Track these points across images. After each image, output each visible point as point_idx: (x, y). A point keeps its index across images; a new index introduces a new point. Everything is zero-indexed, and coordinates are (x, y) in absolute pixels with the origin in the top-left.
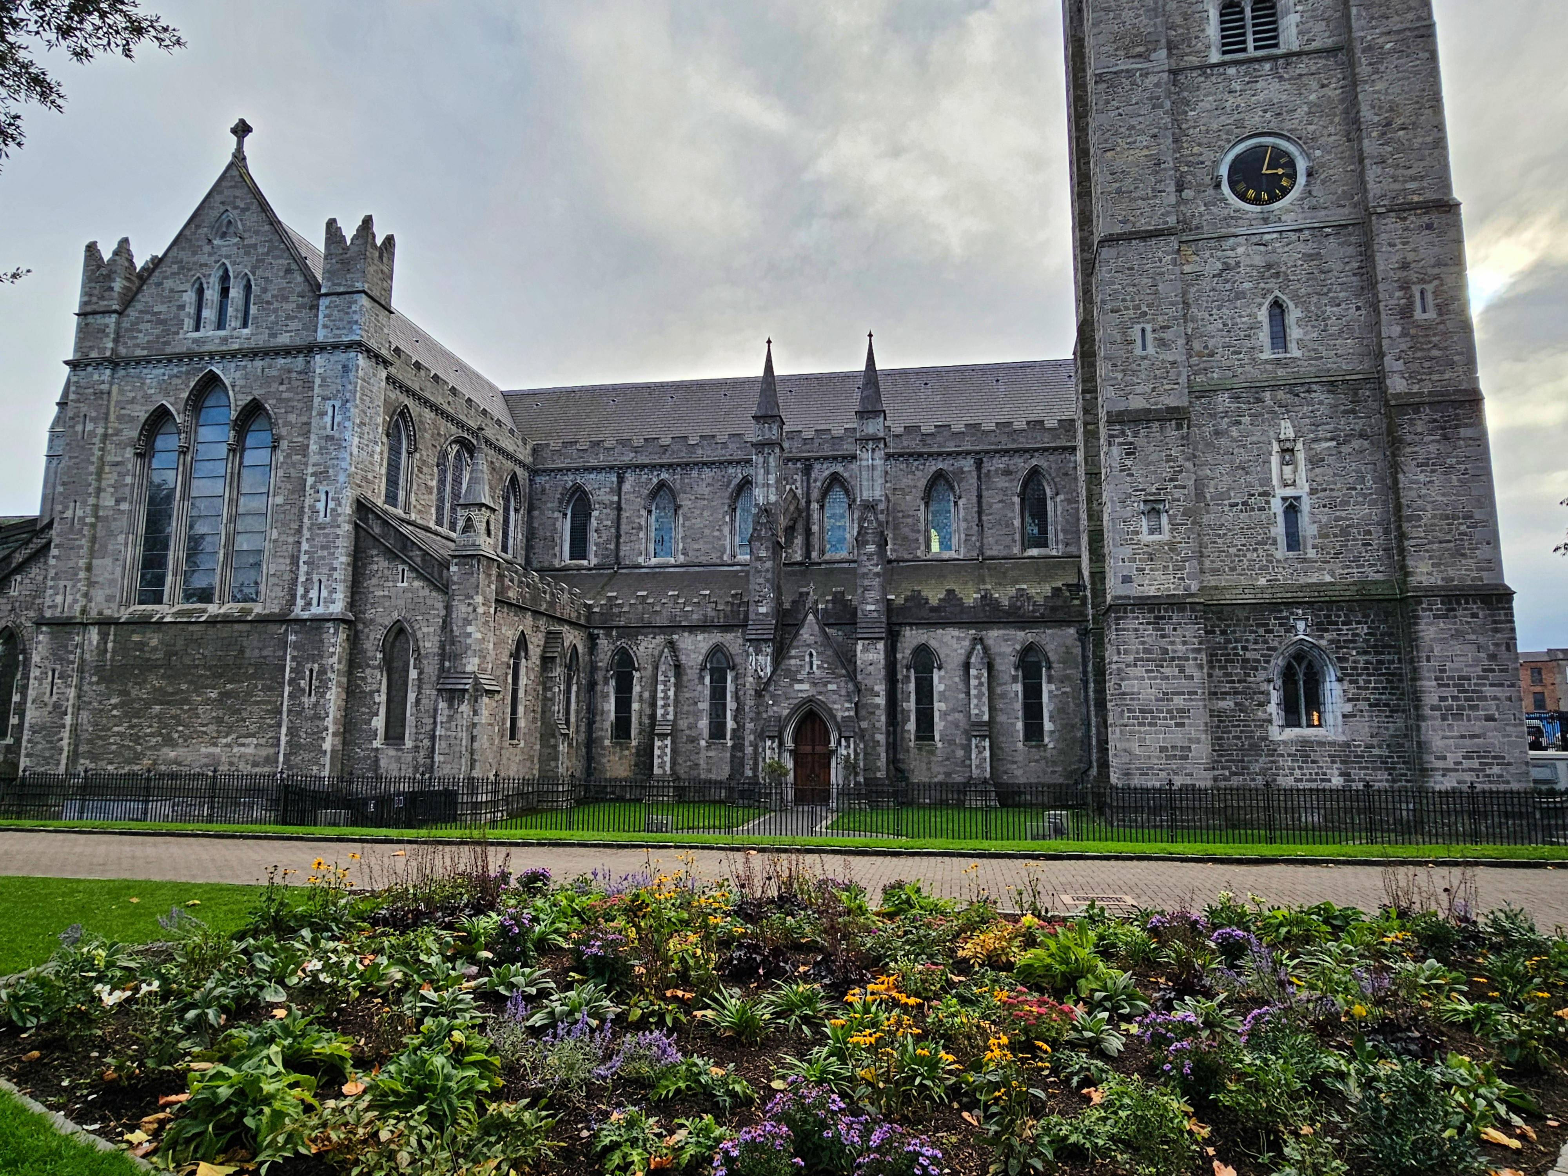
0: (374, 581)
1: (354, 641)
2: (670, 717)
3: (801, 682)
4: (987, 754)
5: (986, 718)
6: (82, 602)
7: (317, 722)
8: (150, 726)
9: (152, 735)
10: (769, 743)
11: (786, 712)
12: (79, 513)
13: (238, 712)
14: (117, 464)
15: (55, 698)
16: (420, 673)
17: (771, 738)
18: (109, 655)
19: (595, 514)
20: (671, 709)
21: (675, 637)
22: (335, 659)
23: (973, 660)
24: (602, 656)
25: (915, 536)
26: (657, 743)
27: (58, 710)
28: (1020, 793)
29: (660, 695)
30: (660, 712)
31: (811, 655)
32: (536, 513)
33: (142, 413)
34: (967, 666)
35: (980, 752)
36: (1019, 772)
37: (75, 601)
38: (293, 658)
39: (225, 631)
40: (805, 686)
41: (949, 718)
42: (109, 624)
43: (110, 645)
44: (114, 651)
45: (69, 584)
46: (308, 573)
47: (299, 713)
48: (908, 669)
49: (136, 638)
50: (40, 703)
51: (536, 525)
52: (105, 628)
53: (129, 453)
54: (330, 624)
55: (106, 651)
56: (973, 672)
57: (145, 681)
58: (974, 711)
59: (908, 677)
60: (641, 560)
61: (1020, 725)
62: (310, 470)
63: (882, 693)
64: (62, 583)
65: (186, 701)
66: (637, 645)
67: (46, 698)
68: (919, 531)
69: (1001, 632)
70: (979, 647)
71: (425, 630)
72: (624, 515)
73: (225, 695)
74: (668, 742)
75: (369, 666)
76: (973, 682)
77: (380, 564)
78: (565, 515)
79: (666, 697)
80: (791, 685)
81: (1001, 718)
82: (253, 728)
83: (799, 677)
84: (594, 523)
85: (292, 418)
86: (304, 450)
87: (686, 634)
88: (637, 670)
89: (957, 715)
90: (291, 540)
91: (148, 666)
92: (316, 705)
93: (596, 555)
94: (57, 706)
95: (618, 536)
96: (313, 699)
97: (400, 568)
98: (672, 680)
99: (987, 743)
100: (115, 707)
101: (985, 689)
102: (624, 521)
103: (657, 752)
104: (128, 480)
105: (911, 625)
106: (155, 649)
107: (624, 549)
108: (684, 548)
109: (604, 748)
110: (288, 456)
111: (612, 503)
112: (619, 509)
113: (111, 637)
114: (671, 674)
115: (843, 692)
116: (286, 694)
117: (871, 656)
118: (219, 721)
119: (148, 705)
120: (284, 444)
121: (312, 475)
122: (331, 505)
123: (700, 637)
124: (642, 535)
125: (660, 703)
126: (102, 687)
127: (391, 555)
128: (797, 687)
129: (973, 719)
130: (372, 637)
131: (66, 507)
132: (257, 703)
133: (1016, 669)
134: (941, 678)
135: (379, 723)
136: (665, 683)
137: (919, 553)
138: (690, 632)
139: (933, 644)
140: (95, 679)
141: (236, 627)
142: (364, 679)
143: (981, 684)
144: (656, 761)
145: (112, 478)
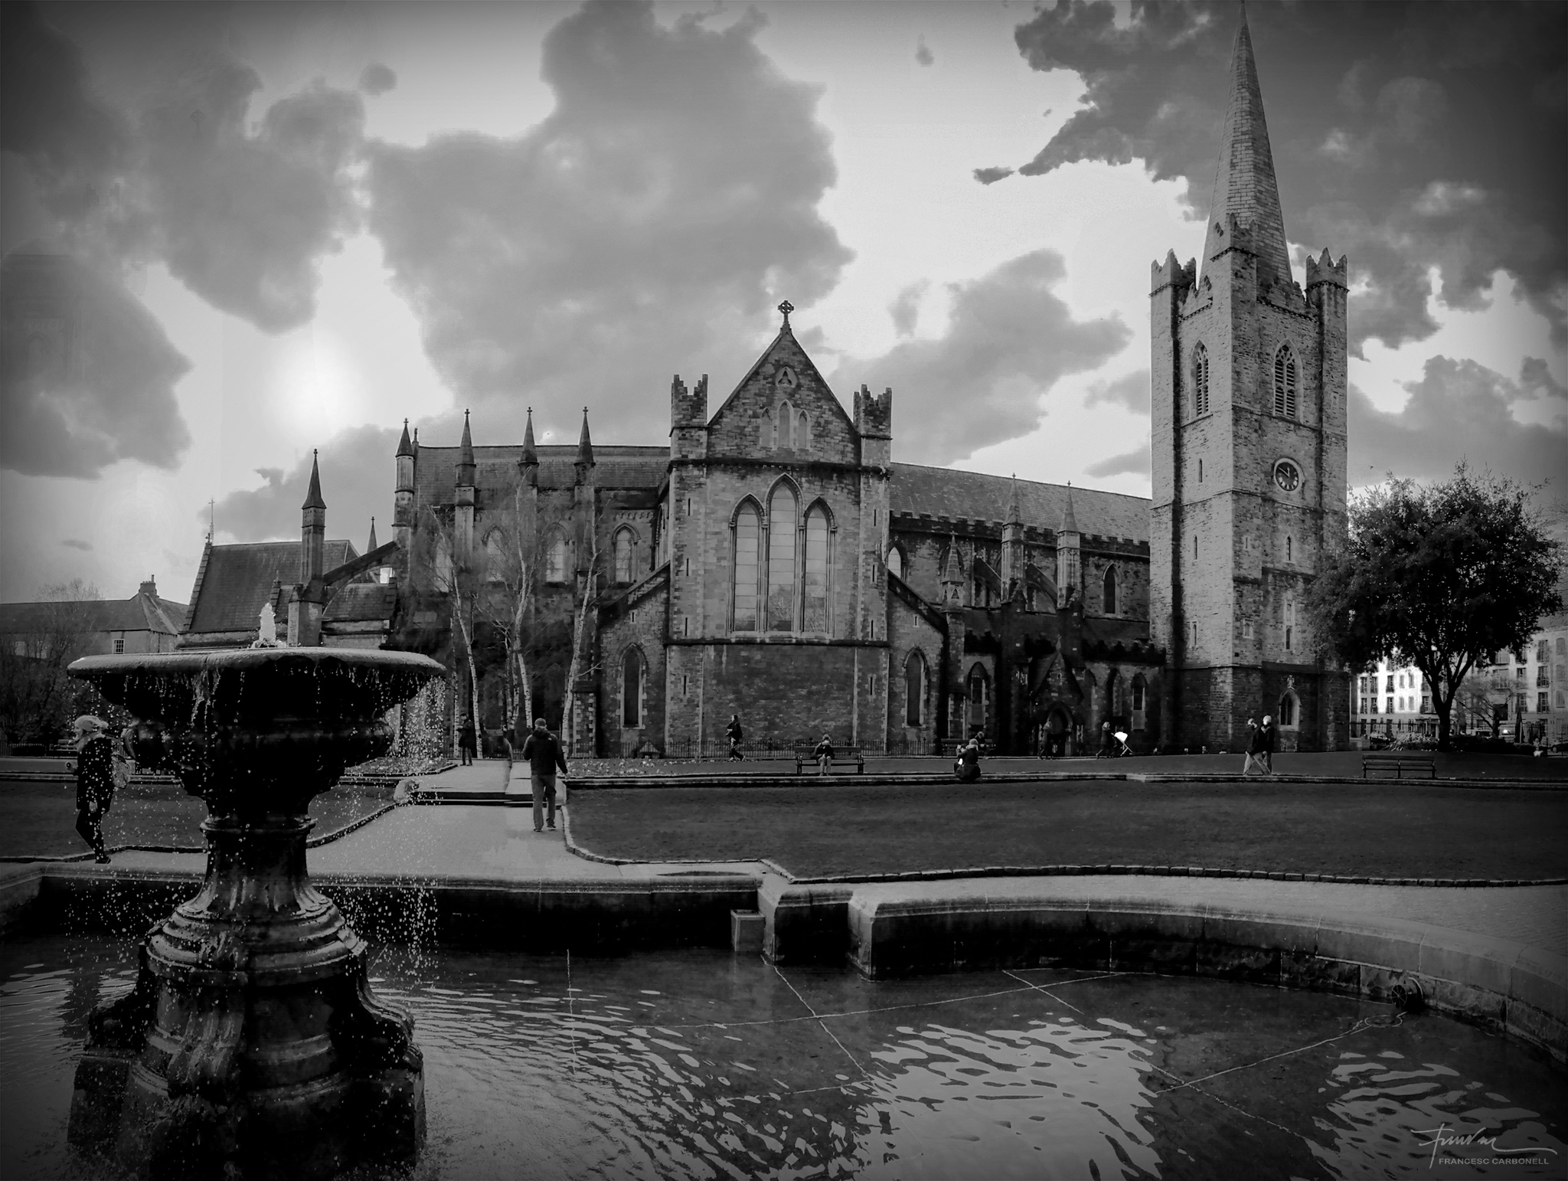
0: (898, 623)
6: (700, 629)
8: (758, 714)
9: (759, 720)
13: (822, 705)
14: (716, 533)
15: (688, 695)
18: (724, 666)
22: (886, 671)
27: (692, 703)
33: (733, 499)
37: (696, 628)
38: (860, 670)
39: (808, 650)
42: (722, 644)
43: (724, 659)
44: (728, 663)
45: (689, 617)
46: (864, 616)
47: (865, 706)
49: (743, 654)
50: (675, 698)
52: (719, 647)
53: (725, 527)
55: (721, 663)
57: (753, 683)
64: (684, 616)
65: (783, 697)
67: (681, 696)
73: (810, 693)
75: (897, 676)
77: (902, 612)
82: (832, 715)
85: (845, 512)
86: (855, 533)
90: (849, 593)
91: (753, 673)
92: (875, 700)
94: (690, 701)
100: (731, 701)
104: (726, 546)
106: (760, 661)
110: (844, 538)
113: (725, 654)
116: (855, 693)
118: (809, 710)
119: (756, 699)
120: (840, 531)
121: (864, 554)
122: (876, 574)
126: (721, 687)
130: (899, 658)
131: (683, 564)
132: (834, 699)
140: (714, 682)
141: (816, 648)
145: (713, 543)
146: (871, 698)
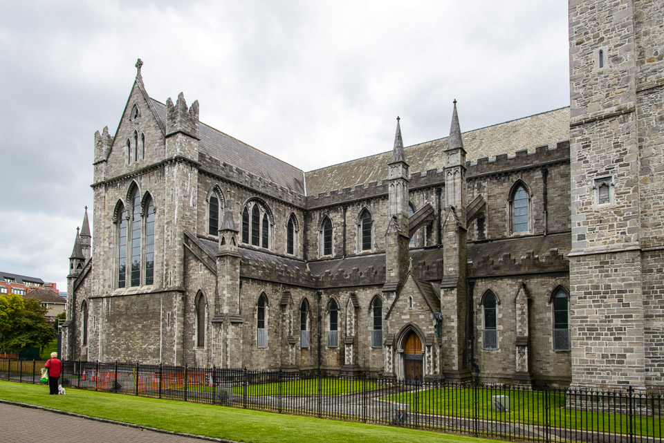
0: (191, 272)
1: (185, 299)
2: (353, 335)
3: (405, 314)
4: (526, 357)
5: (526, 334)
6: (102, 288)
7: (171, 338)
8: (123, 340)
9: (123, 344)
10: (387, 349)
11: (398, 331)
12: (99, 251)
13: (147, 334)
14: (108, 228)
15: (95, 328)
16: (208, 315)
17: (389, 346)
19: (334, 230)
20: (353, 330)
21: (357, 292)
22: (176, 309)
23: (518, 298)
24: (323, 303)
25: (503, 223)
26: (346, 348)
27: (97, 334)
28: (552, 382)
29: (348, 323)
30: (348, 332)
31: (411, 298)
32: (309, 232)
33: (114, 204)
34: (515, 301)
35: (521, 356)
36: (550, 369)
37: (100, 288)
38: (163, 309)
39: (142, 298)
40: (408, 317)
41: (505, 335)
42: (109, 297)
43: (110, 306)
44: (111, 309)
45: (97, 280)
46: (166, 270)
47: (166, 334)
48: (480, 305)
50: (91, 330)
51: (309, 239)
52: (108, 299)
53: (111, 222)
54: (174, 293)
55: (109, 308)
56: (518, 306)
57: (120, 321)
58: (519, 330)
59: (480, 310)
60: (356, 252)
61: (551, 339)
62: (166, 222)
63: (456, 320)
64: (95, 280)
65: (132, 329)
66: (339, 297)
68: (505, 221)
69: (539, 280)
70: (522, 290)
71: (209, 294)
72: (347, 228)
73: (144, 326)
74: (351, 347)
75: (191, 312)
76: (518, 312)
77: (193, 263)
78: (321, 232)
79: (351, 324)
80: (400, 316)
81: (539, 335)
82: (152, 341)
83: (404, 312)
84: (334, 235)
87: (361, 290)
88: (339, 310)
89: (510, 333)
91: (120, 314)
92: (171, 330)
93: (335, 252)
94: (96, 332)
95: (345, 240)
96: (170, 328)
97: (200, 264)
98: (354, 315)
99: (526, 350)
100: (113, 332)
101: (526, 316)
102: (347, 232)
103: (346, 353)
104: (112, 234)
105: (481, 278)
107: (348, 247)
108: (376, 244)
109: (325, 351)
110: (159, 216)
111: (342, 223)
112: (345, 226)
113: (110, 303)
114: (353, 312)
115: (428, 320)
116: (161, 326)
117: (449, 298)
118: (142, 338)
119: (122, 331)
121: (166, 223)
122: (173, 237)
123: (368, 292)
124: (356, 238)
125: (348, 327)
126: (109, 324)
127: (197, 259)
128: (403, 317)
129: (518, 335)
130: (191, 298)
131: (95, 249)
132: (154, 330)
133: (550, 303)
134: (500, 310)
135: (195, 338)
136: (350, 316)
137: (506, 234)
138: (363, 289)
139: (495, 289)
140: (106, 321)
141: (146, 296)
142: (189, 318)
143: (523, 313)
144: (346, 358)
145: (108, 234)
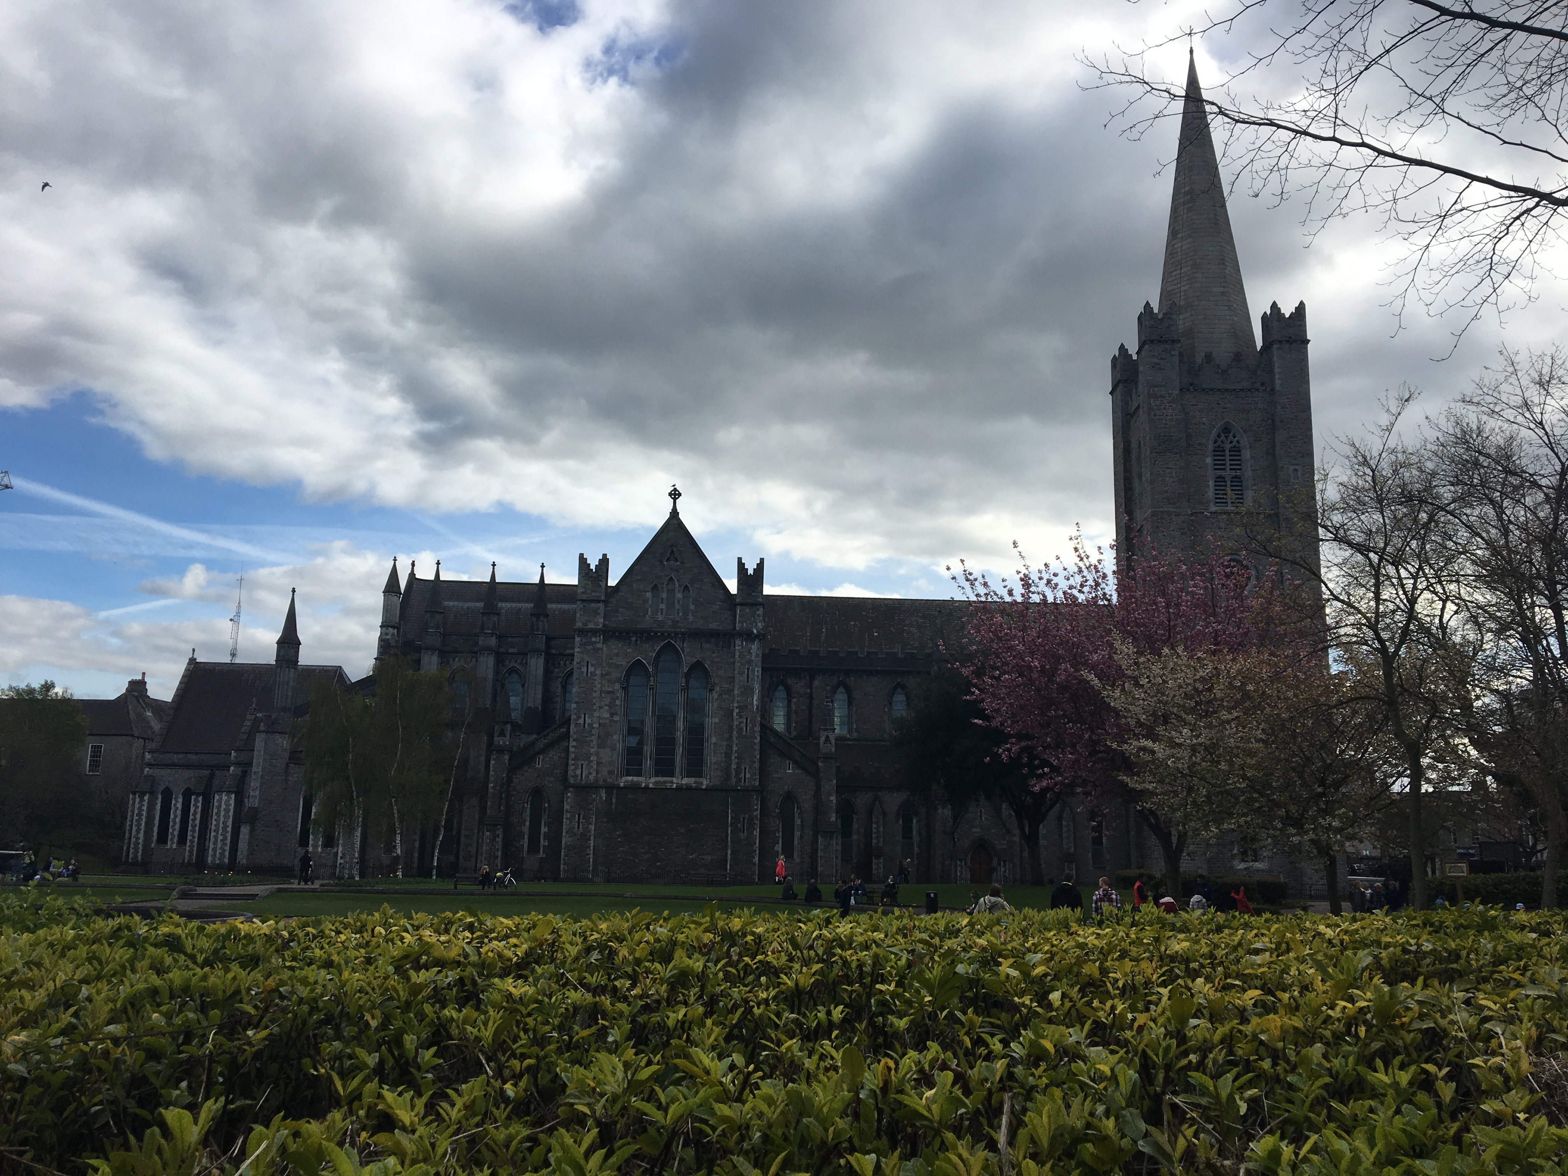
0: (773, 768)
3: (976, 827)
5: (1072, 850)
6: (594, 774)
7: (749, 848)
8: (643, 848)
11: (967, 845)
13: (699, 840)
14: (609, 692)
16: (802, 821)
18: (613, 806)
21: (881, 793)
22: (758, 812)
27: (585, 837)
30: (874, 841)
33: (624, 663)
37: (590, 774)
38: (732, 811)
39: (687, 794)
40: (979, 830)
41: (1049, 850)
42: (613, 788)
43: (614, 800)
44: (616, 804)
45: (585, 763)
47: (738, 842)
49: (630, 797)
50: (570, 831)
53: (617, 686)
54: (751, 792)
55: (611, 803)
56: (1064, 823)
58: (1065, 847)
61: (1090, 855)
64: (580, 763)
65: (665, 834)
66: (856, 798)
67: (576, 830)
71: (804, 797)
72: (815, 702)
75: (772, 816)
77: (776, 759)
80: (970, 829)
82: (708, 850)
83: (975, 824)
85: (721, 673)
86: (730, 691)
87: (886, 792)
88: (856, 814)
89: (1054, 848)
90: (725, 743)
91: (640, 813)
92: (747, 837)
94: (583, 835)
97: (787, 761)
102: (814, 706)
103: (874, 866)
104: (618, 702)
106: (644, 803)
110: (720, 695)
111: (807, 693)
112: (811, 698)
116: (729, 831)
118: (687, 845)
119: (641, 835)
120: (717, 688)
121: (737, 708)
122: (749, 726)
123: (895, 795)
127: (782, 754)
128: (974, 830)
129: (1065, 851)
130: (773, 800)
131: (580, 717)
132: (711, 835)
138: (889, 791)
141: (693, 792)
142: (770, 823)
145: (607, 701)
146: (743, 836)
